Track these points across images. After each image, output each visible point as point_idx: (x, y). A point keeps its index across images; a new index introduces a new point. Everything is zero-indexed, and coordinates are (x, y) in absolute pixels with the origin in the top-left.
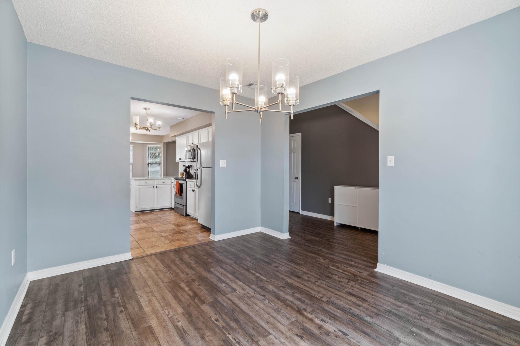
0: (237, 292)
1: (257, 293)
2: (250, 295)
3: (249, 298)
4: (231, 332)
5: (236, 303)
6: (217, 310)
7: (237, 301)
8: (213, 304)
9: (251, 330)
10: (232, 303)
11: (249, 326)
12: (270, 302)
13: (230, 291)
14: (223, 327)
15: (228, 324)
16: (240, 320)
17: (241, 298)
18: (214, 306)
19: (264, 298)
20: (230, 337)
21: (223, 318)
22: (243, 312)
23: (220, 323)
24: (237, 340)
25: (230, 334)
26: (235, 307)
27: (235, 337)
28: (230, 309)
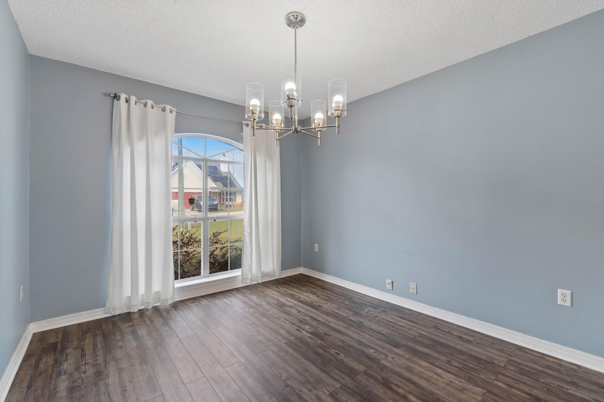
0: (328, 393)
1: (297, 391)
2: (307, 388)
3: (308, 382)
4: (320, 344)
5: (324, 374)
6: (343, 365)
7: (323, 376)
8: (353, 372)
9: (302, 346)
10: (329, 374)
11: (304, 349)
12: (279, 375)
13: (339, 394)
14: (328, 348)
15: (325, 351)
16: (314, 354)
17: (319, 381)
18: (350, 370)
19: (286, 381)
20: (319, 342)
21: (332, 355)
22: (312, 362)
23: (333, 352)
24: (313, 340)
25: (320, 343)
26: (324, 369)
27: (316, 341)
28: (329, 366)
